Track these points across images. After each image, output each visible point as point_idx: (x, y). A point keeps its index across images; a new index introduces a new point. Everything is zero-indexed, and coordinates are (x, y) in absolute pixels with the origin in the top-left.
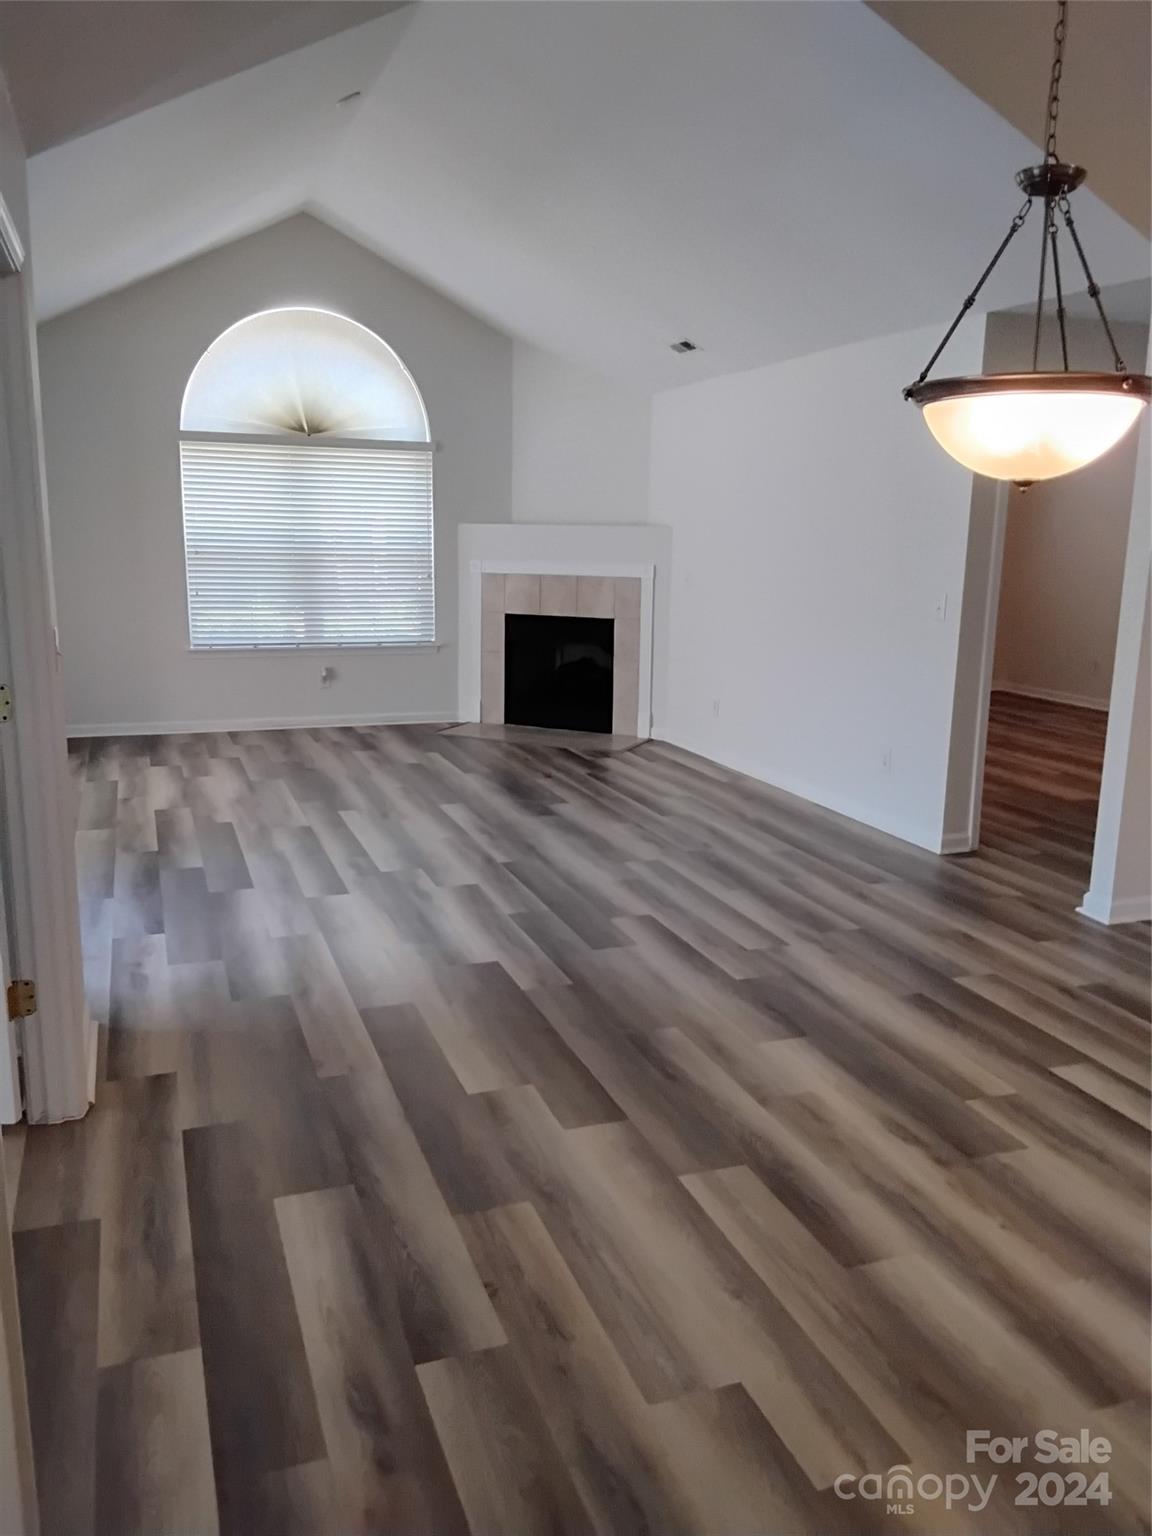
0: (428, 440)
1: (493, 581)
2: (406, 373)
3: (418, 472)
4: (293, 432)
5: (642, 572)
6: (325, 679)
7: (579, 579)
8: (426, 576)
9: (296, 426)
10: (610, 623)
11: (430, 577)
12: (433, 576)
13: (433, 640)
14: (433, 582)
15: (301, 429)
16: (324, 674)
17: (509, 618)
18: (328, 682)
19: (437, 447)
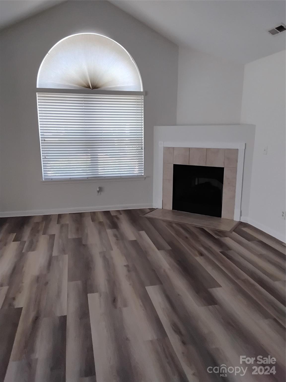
0: (142, 91)
1: (169, 151)
2: (133, 62)
3: (138, 105)
4: (85, 88)
5: (239, 146)
6: (98, 192)
7: (207, 149)
8: (140, 148)
9: (87, 86)
10: (222, 169)
11: (142, 149)
12: (143, 148)
13: (143, 174)
14: (143, 151)
15: (89, 87)
16: (98, 190)
17: (175, 166)
18: (100, 193)
19: (145, 93)
